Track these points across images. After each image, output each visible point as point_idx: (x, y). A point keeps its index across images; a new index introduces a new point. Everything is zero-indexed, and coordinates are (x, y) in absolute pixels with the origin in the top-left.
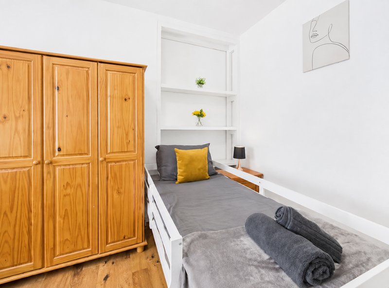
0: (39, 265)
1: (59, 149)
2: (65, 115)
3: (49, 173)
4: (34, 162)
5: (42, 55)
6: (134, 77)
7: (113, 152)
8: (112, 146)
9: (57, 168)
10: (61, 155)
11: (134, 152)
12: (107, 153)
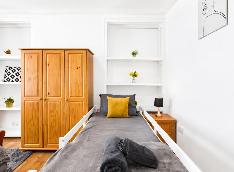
0: (41, 146)
1: (49, 94)
2: (51, 77)
3: (45, 104)
4: (39, 99)
5: (43, 50)
6: (82, 55)
7: (72, 97)
8: (71, 93)
9: (48, 102)
10: (49, 96)
11: (82, 97)
12: (69, 97)
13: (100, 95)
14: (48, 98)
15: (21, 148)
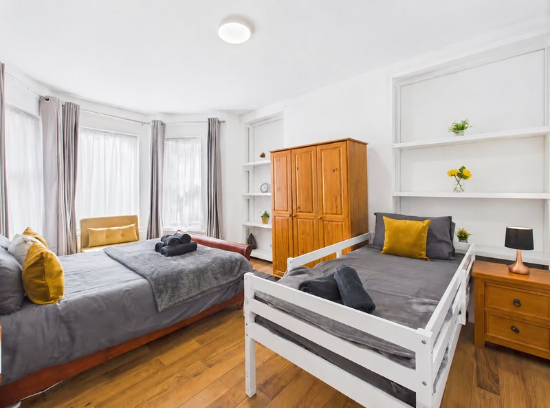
1: (299, 208)
3: (295, 222)
4: (289, 215)
5: (291, 149)
6: (340, 150)
7: (327, 214)
8: (326, 209)
9: (299, 220)
10: (300, 212)
11: (341, 214)
12: (323, 214)
13: (375, 214)
14: (298, 213)
15: (272, 274)
